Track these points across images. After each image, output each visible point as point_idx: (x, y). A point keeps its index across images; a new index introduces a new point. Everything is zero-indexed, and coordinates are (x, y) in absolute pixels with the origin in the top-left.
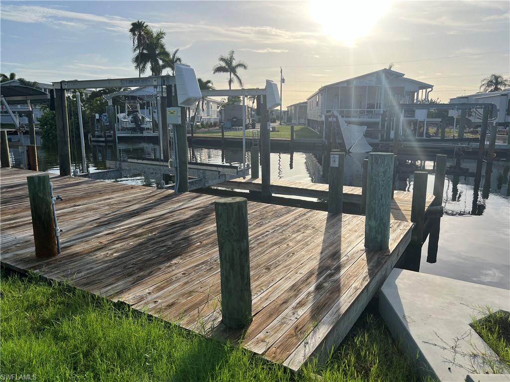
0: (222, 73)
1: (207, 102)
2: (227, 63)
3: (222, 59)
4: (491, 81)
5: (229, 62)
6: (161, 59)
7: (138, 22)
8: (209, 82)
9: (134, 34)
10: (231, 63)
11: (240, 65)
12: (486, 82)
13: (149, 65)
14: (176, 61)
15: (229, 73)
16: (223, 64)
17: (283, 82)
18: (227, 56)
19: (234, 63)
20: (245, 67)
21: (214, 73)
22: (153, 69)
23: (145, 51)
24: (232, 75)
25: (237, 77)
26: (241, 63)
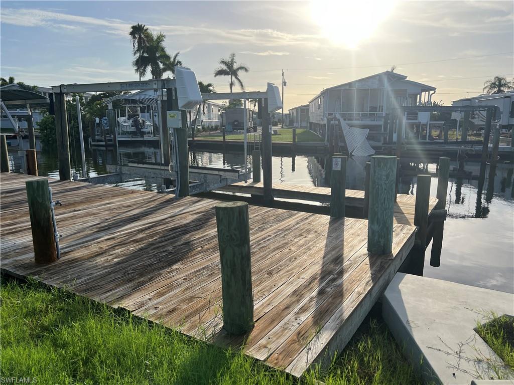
0: (223, 77)
1: (208, 105)
2: (228, 66)
3: (223, 62)
4: (494, 84)
5: (230, 65)
6: (161, 62)
7: (138, 25)
8: (210, 85)
9: (134, 37)
10: (232, 66)
11: (241, 68)
12: (489, 84)
13: (149, 69)
14: (177, 64)
15: (230, 76)
16: (224, 67)
17: (285, 85)
18: (228, 59)
19: (235, 66)
20: (246, 70)
21: (215, 76)
22: (153, 73)
23: (145, 55)
24: (234, 78)
25: (239, 80)
26: (242, 66)
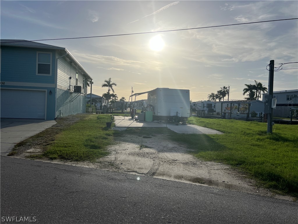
0: (105, 87)
2: (108, 83)
3: (106, 81)
5: (109, 82)
10: (110, 83)
11: (113, 84)
15: (108, 87)
16: (106, 83)
17: (133, 92)
18: (108, 80)
19: (111, 83)
20: (116, 85)
21: (102, 87)
24: (110, 88)
25: (112, 89)
26: (114, 83)
